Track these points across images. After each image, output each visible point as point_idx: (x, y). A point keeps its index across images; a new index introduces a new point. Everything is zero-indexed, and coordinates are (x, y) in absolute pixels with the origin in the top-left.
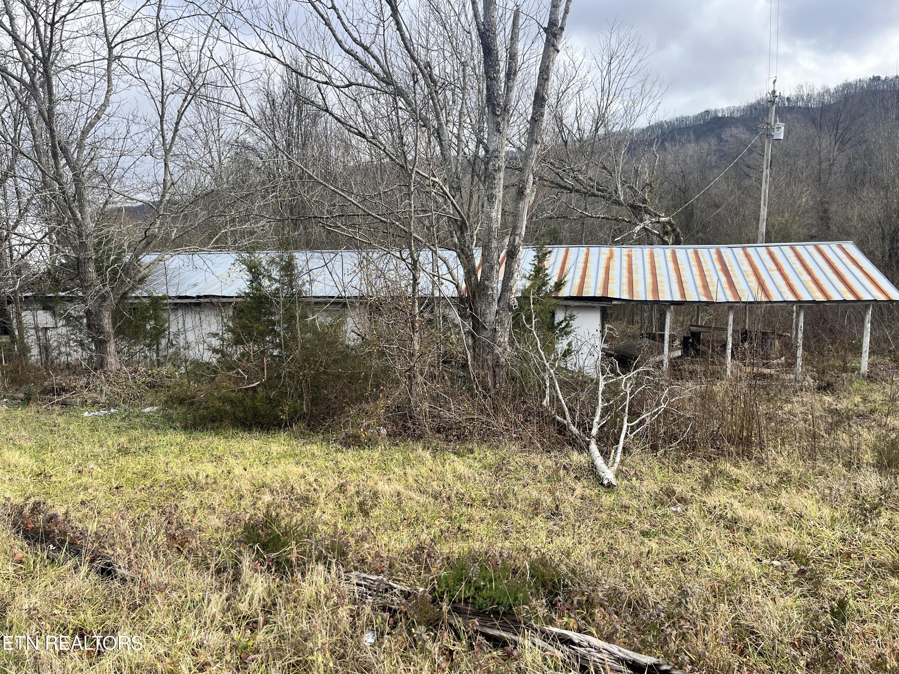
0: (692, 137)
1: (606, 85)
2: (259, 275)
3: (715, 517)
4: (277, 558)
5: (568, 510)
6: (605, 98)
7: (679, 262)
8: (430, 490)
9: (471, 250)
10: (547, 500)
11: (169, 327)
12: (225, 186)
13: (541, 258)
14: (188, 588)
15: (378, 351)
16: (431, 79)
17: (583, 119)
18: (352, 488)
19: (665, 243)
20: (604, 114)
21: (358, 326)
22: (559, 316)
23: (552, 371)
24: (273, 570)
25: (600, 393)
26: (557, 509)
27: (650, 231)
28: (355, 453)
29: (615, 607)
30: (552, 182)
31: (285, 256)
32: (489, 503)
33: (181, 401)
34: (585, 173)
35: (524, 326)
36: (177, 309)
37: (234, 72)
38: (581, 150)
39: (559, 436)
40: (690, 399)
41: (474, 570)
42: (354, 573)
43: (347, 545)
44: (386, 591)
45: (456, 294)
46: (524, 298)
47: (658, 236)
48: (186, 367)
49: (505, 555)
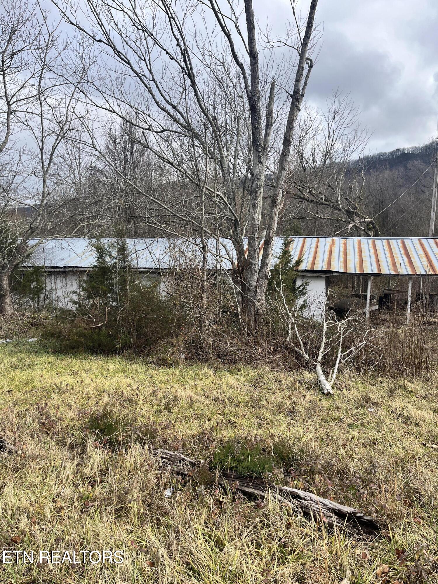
0: (388, 166)
1: (331, 133)
2: (103, 254)
3: (396, 415)
4: (110, 439)
5: (301, 409)
6: (331, 141)
7: (377, 248)
8: (212, 396)
9: (241, 239)
10: (288, 403)
11: (45, 287)
12: (83, 195)
13: (287, 244)
14: (52, 457)
15: (180, 304)
16: (216, 128)
17: (316, 154)
18: (161, 393)
19: (368, 236)
20: (330, 151)
21: (168, 287)
22: (299, 283)
23: (292, 318)
24: (107, 447)
25: (324, 333)
26: (293, 409)
27: (359, 228)
28: (163, 370)
29: (329, 474)
30: (295, 195)
31: (120, 242)
32: (250, 405)
33: (52, 335)
34: (316, 190)
35: (275, 289)
36: (51, 275)
37: (88, 122)
38: (315, 174)
39: (297, 361)
40: (382, 338)
41: (237, 449)
42: (160, 450)
43: (156, 431)
44: (180, 462)
45: (231, 268)
46: (275, 271)
47: (364, 231)
48: (56, 313)
49: (258, 439)
